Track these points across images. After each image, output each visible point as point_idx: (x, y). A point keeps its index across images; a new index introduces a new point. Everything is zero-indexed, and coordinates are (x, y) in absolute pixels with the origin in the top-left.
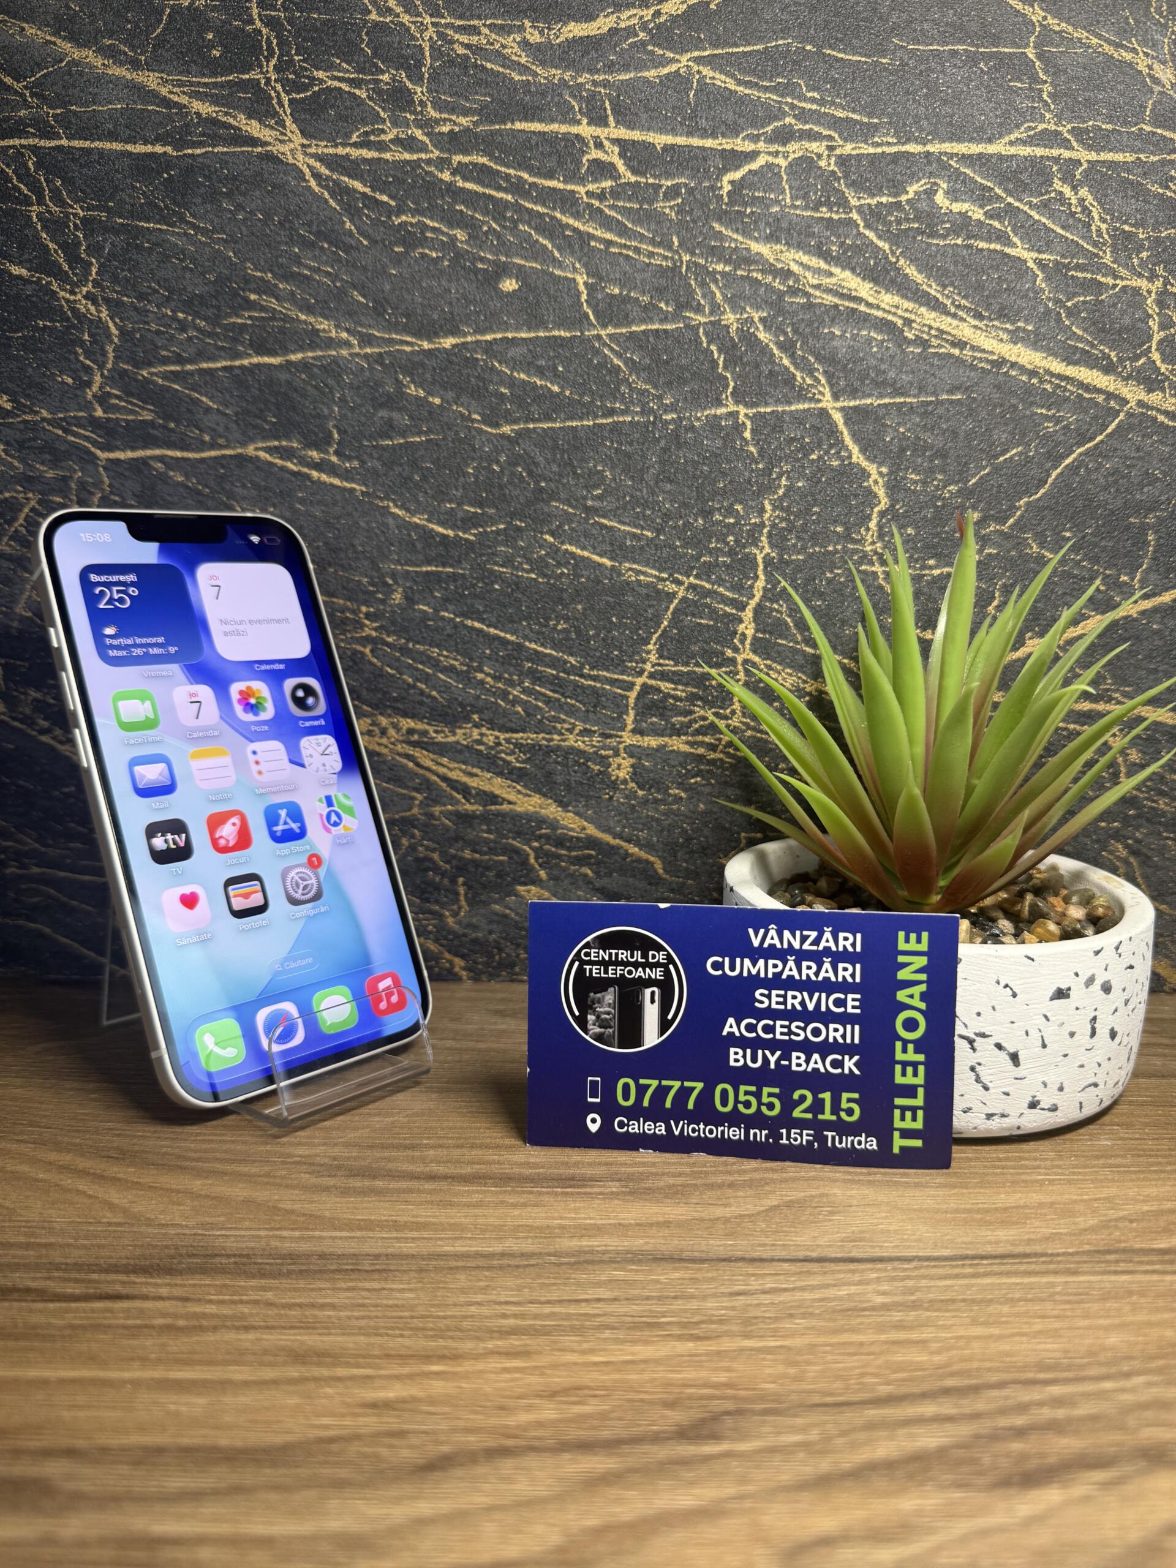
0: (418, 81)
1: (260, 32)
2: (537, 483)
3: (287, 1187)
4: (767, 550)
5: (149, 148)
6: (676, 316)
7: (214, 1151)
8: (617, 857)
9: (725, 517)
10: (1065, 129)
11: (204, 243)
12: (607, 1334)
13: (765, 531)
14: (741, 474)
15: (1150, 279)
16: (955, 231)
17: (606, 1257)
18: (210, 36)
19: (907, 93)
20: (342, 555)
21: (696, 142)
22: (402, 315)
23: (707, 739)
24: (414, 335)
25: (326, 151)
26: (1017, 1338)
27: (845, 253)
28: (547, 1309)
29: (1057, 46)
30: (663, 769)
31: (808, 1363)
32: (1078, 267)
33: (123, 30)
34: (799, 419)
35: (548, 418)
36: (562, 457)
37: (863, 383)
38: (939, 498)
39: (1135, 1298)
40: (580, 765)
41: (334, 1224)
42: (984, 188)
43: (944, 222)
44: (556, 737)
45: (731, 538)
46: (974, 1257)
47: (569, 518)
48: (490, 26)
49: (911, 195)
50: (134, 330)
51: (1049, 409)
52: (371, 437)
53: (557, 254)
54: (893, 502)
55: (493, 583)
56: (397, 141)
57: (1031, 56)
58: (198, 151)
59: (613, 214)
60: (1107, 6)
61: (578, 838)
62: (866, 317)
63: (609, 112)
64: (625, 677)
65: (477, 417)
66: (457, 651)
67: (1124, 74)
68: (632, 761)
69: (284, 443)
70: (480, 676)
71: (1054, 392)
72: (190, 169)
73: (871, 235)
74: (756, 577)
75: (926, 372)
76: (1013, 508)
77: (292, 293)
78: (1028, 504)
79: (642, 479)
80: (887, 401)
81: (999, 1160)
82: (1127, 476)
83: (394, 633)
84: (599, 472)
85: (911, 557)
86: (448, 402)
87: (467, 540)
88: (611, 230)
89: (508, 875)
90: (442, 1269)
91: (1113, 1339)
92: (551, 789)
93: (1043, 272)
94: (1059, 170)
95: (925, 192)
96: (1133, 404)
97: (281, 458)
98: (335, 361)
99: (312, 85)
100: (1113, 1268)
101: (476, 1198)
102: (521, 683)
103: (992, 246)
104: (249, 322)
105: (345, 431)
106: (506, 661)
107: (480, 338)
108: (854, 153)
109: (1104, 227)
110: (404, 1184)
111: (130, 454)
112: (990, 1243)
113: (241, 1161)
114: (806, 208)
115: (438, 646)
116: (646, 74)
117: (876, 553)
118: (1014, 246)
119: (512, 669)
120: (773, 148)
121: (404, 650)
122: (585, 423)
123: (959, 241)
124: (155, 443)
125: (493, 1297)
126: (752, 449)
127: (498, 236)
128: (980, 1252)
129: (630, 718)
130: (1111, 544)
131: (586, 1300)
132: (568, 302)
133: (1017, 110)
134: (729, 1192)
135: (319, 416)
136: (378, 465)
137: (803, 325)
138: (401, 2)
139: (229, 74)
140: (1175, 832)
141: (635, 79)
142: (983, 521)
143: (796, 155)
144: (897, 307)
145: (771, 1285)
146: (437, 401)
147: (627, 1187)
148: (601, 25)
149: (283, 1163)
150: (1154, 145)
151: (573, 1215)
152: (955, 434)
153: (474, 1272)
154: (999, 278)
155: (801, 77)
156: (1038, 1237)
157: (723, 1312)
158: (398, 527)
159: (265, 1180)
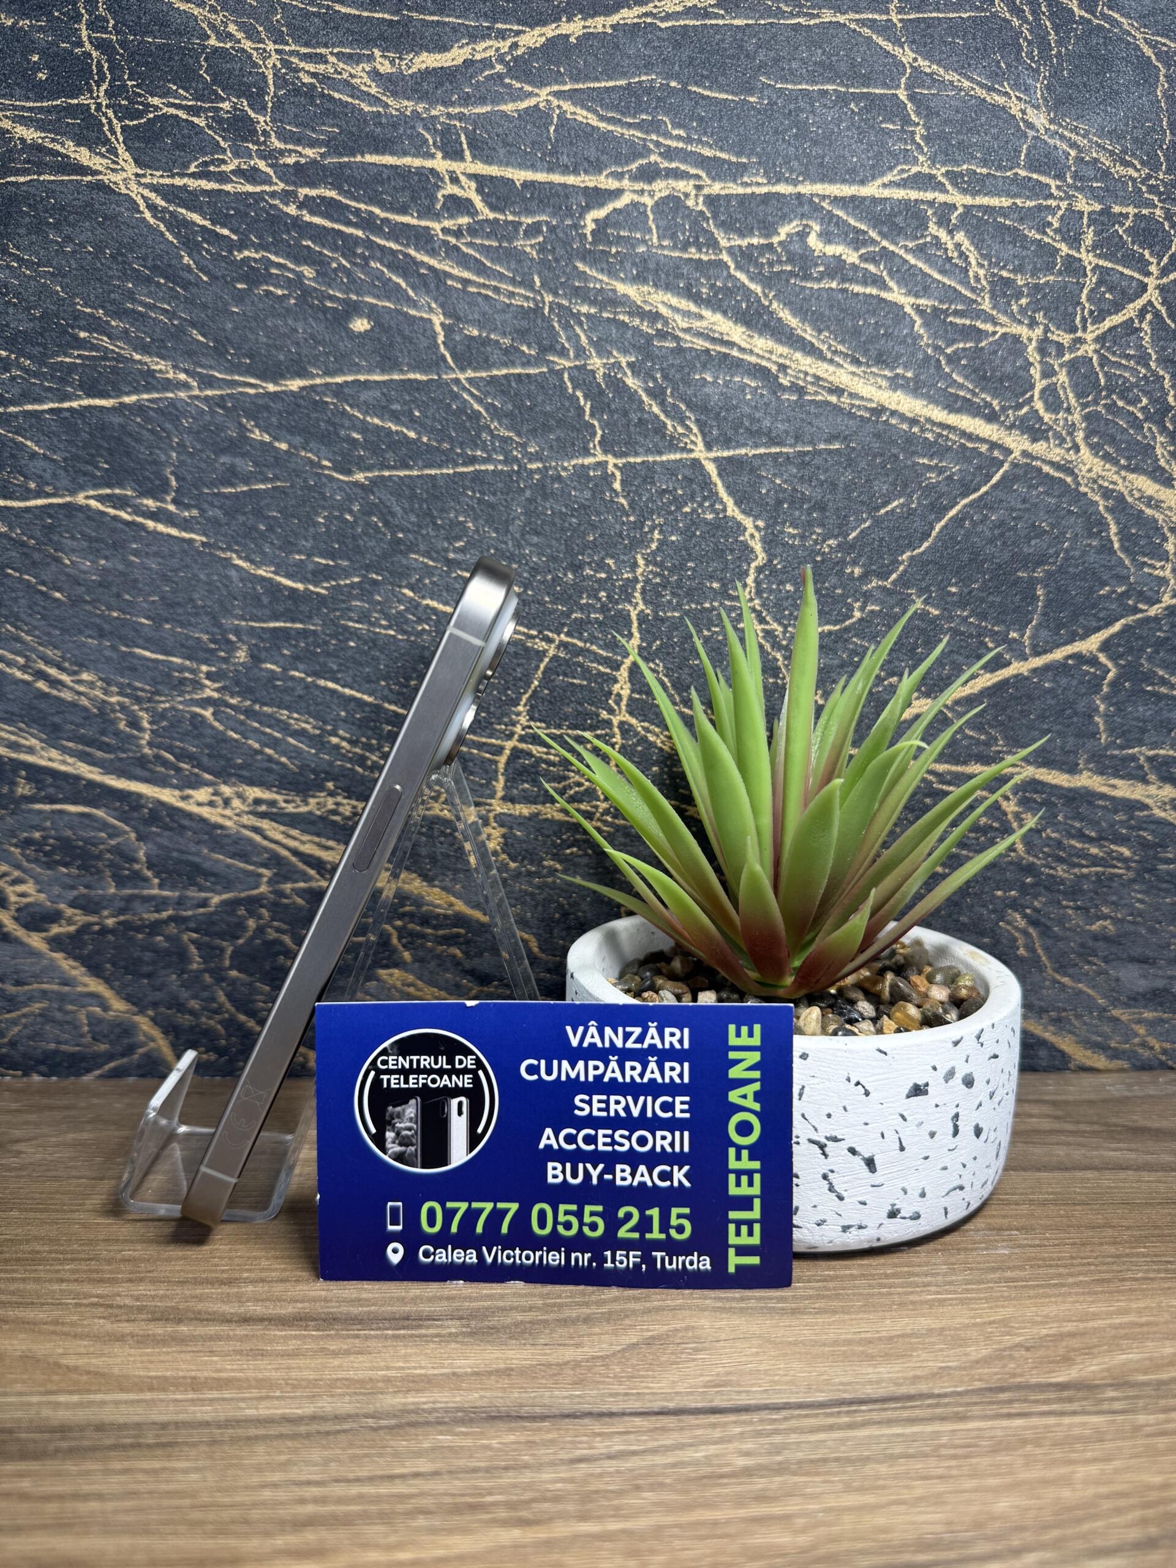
0: (262, 109)
1: (90, 55)
2: (394, 534)
3: (75, 1336)
4: (641, 606)
6: (538, 361)
8: (488, 936)
9: (596, 571)
10: (939, 172)
11: (30, 277)
12: (421, 1521)
13: (639, 586)
14: (611, 527)
15: (1031, 326)
16: (830, 274)
17: (431, 1418)
18: (36, 58)
19: (776, 132)
20: (180, 611)
21: (557, 178)
22: (246, 356)
23: (583, 806)
24: (258, 377)
25: (162, 181)
26: (894, 1508)
27: (716, 295)
28: (355, 1490)
29: (929, 88)
30: (536, 839)
31: (652, 1552)
32: (956, 313)
34: (670, 469)
35: (406, 466)
36: (421, 507)
37: (737, 432)
38: (819, 553)
39: (1029, 1448)
40: (446, 835)
41: (123, 1384)
42: (858, 231)
43: (816, 265)
45: (603, 594)
46: (851, 1402)
47: (428, 571)
49: (783, 237)
51: (931, 458)
52: (212, 484)
53: (411, 293)
54: (771, 557)
55: (348, 640)
56: (238, 172)
57: (903, 98)
58: (22, 179)
59: (471, 251)
60: (978, 50)
61: (446, 916)
62: (737, 365)
63: (465, 146)
64: (493, 741)
65: (326, 463)
66: (310, 714)
67: (999, 118)
69: (117, 491)
70: (335, 740)
71: (936, 442)
72: (13, 199)
73: (742, 277)
74: (630, 636)
75: (802, 420)
76: (895, 563)
77: (126, 331)
78: (912, 558)
79: (507, 531)
80: (762, 451)
81: (887, 1276)
82: (1014, 529)
83: (239, 694)
84: (461, 523)
85: (791, 614)
87: (318, 594)
88: (468, 269)
90: (240, 1439)
91: (1004, 1505)
92: (415, 862)
93: (921, 318)
94: (934, 214)
95: (798, 233)
96: (1016, 454)
97: (114, 507)
98: (172, 403)
99: (147, 112)
100: (1005, 1411)
101: (293, 1345)
102: (380, 747)
103: (868, 290)
104: (78, 361)
105: (184, 479)
106: (362, 724)
107: (329, 380)
108: (723, 193)
109: (982, 272)
110: (212, 1329)
112: (870, 1382)
113: (26, 1305)
114: (675, 247)
115: (287, 708)
116: (503, 108)
117: (754, 610)
118: (890, 290)
119: (370, 733)
120: (638, 186)
121: (249, 713)
122: (445, 471)
123: (834, 285)
125: (293, 1476)
126: (622, 501)
127: (348, 273)
128: (860, 1394)
129: (500, 785)
130: (999, 599)
131: (402, 1477)
132: (424, 343)
133: (889, 152)
134: (583, 1329)
135: (155, 462)
136: (218, 513)
137: (673, 371)
138: (242, 27)
139: (56, 99)
140: (1075, 901)
141: (492, 113)
142: (865, 577)
143: (663, 194)
144: (771, 352)
145: (617, 1448)
146: (284, 446)
147: (468, 1326)
148: (456, 56)
149: (77, 1305)
150: (1030, 190)
151: (401, 1364)
152: (834, 485)
153: (275, 1443)
154: (876, 323)
155: (666, 114)
156: (925, 1372)
157: (559, 1486)
158: (242, 580)
159: (52, 1328)
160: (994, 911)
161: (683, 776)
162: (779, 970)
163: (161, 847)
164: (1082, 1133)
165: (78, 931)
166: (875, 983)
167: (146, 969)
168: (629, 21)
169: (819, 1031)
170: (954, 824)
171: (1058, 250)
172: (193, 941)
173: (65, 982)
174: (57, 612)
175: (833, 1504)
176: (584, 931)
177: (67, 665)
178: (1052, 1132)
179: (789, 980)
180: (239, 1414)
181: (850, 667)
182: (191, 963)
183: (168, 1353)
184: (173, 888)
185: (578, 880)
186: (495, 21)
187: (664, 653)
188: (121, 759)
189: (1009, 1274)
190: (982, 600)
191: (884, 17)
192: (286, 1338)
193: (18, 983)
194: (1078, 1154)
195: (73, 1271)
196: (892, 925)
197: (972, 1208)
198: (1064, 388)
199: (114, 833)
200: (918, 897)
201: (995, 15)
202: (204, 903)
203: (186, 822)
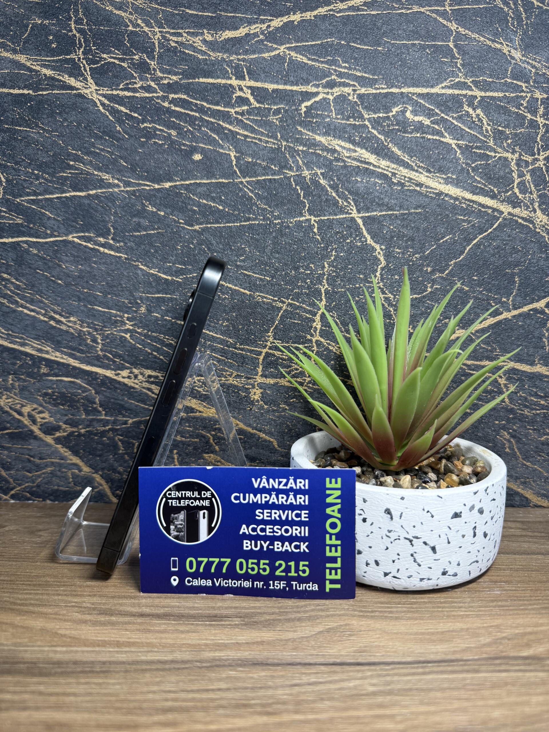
0: (153, 58)
1: (75, 35)
2: (212, 253)
3: (65, 620)
4: (326, 286)
5: (21, 91)
6: (279, 173)
7: (31, 599)
8: (254, 439)
9: (305, 270)
10: (469, 81)
11: (48, 137)
12: (221, 711)
13: (325, 277)
14: (313, 249)
15: (513, 153)
16: (417, 130)
17: (226, 663)
18: (51, 38)
19: (391, 64)
20: (115, 289)
21: (288, 87)
22: (145, 172)
23: (298, 380)
24: (151, 181)
25: (107, 92)
26: (444, 713)
27: (362, 141)
28: (191, 696)
29: (464, 41)
30: (277, 395)
32: (477, 148)
33: (8, 35)
34: (341, 222)
35: (218, 223)
36: (225, 241)
37: (372, 204)
38: (411, 261)
39: (509, 687)
40: (235, 393)
41: (86, 643)
42: (430, 109)
43: (411, 126)
44: (223, 379)
45: (309, 280)
46: (424, 662)
48: (187, 33)
49: (394, 113)
50: (13, 180)
51: (465, 216)
52: (129, 231)
53: (221, 142)
54: (388, 263)
56: (142, 87)
57: (452, 46)
58: (45, 93)
59: (248, 122)
60: (487, 23)
62: (373, 173)
63: (246, 73)
64: (257, 349)
65: (181, 221)
66: (173, 336)
67: (497, 55)
68: (262, 390)
69: (87, 234)
71: (467, 208)
72: (41, 102)
73: (375, 132)
74: (321, 300)
75: (403, 198)
76: (448, 265)
77: (91, 161)
78: (455, 263)
79: (264, 252)
80: (384, 213)
81: (441, 603)
82: (504, 249)
83: (141, 327)
84: (243, 248)
85: (397, 290)
86: (167, 214)
87: (177, 281)
88: (247, 130)
89: (199, 448)
91: (496, 714)
93: (460, 150)
94: (467, 101)
95: (401, 111)
96: (506, 214)
97: (85, 242)
98: (112, 194)
99: (100, 61)
100: (497, 668)
101: (163, 627)
102: (205, 352)
103: (435, 137)
104: (70, 175)
105: (117, 229)
107: (183, 183)
108: (366, 92)
109: (489, 128)
110: (127, 619)
111: (10, 240)
112: (433, 653)
113: (43, 605)
114: (343, 119)
115: (163, 334)
116: (264, 55)
117: (380, 288)
118: (445, 137)
120: (326, 90)
121: (146, 336)
122: (236, 224)
123: (418, 135)
124: (23, 235)
125: (162, 688)
126: (318, 237)
127: (192, 133)
129: (260, 369)
130: (497, 283)
131: (213, 690)
132: (226, 165)
133: (445, 72)
134: (297, 623)
135: (104, 221)
136: (133, 244)
137: (342, 176)
138: (144, 21)
139: (60, 56)
140: (533, 426)
141: (258, 58)
142: (433, 272)
143: (338, 94)
144: (388, 167)
145: (313, 680)
146: (162, 213)
147: (243, 621)
148: (242, 32)
149: (66, 606)
150: (513, 89)
151: (213, 638)
152: (418, 229)
153: (154, 672)
154: (438, 152)
155: (339, 56)
156: (459, 649)
157: (285, 697)
158: (143, 275)
159: (54, 616)
160: (494, 431)
161: (345, 366)
162: (391, 458)
163: (106, 397)
164: (536, 537)
165: (67, 435)
166: (437, 464)
167: (98, 453)
168: (322, 14)
169: (410, 486)
170: (475, 389)
171: (526, 117)
172: (120, 440)
173: (62, 458)
174: (59, 290)
175: (414, 709)
176: (299, 438)
177: (64, 313)
178: (521, 536)
179: (396, 462)
180: (138, 659)
181: (426, 314)
182: (119, 450)
183: (106, 629)
184: (111, 416)
185: (296, 414)
186: (260, 15)
187: (337, 308)
188: (88, 357)
189: (500, 603)
190: (489, 283)
191: (443, 8)
192: (160, 624)
193: (41, 459)
194: (534, 547)
195: (64, 591)
196: (445, 437)
197: (482, 572)
198: (529, 182)
199: (85, 390)
200: (458, 424)
201: (496, 6)
202: (126, 423)
203: (117, 386)
